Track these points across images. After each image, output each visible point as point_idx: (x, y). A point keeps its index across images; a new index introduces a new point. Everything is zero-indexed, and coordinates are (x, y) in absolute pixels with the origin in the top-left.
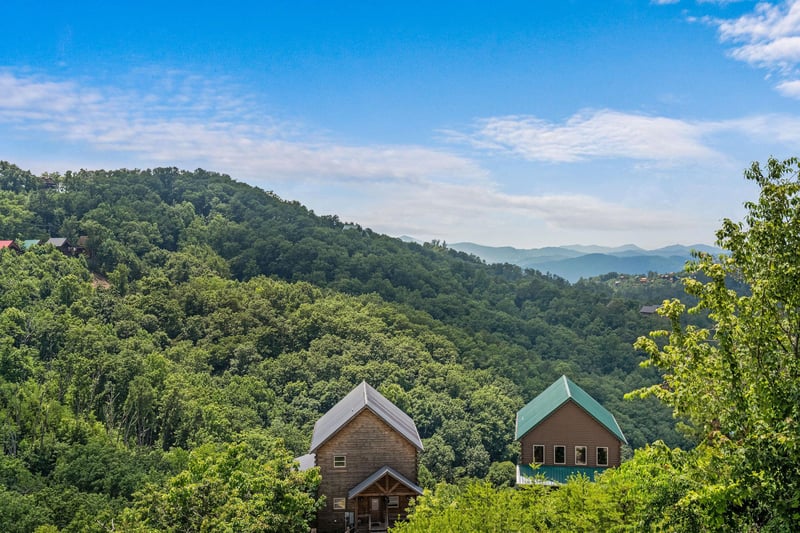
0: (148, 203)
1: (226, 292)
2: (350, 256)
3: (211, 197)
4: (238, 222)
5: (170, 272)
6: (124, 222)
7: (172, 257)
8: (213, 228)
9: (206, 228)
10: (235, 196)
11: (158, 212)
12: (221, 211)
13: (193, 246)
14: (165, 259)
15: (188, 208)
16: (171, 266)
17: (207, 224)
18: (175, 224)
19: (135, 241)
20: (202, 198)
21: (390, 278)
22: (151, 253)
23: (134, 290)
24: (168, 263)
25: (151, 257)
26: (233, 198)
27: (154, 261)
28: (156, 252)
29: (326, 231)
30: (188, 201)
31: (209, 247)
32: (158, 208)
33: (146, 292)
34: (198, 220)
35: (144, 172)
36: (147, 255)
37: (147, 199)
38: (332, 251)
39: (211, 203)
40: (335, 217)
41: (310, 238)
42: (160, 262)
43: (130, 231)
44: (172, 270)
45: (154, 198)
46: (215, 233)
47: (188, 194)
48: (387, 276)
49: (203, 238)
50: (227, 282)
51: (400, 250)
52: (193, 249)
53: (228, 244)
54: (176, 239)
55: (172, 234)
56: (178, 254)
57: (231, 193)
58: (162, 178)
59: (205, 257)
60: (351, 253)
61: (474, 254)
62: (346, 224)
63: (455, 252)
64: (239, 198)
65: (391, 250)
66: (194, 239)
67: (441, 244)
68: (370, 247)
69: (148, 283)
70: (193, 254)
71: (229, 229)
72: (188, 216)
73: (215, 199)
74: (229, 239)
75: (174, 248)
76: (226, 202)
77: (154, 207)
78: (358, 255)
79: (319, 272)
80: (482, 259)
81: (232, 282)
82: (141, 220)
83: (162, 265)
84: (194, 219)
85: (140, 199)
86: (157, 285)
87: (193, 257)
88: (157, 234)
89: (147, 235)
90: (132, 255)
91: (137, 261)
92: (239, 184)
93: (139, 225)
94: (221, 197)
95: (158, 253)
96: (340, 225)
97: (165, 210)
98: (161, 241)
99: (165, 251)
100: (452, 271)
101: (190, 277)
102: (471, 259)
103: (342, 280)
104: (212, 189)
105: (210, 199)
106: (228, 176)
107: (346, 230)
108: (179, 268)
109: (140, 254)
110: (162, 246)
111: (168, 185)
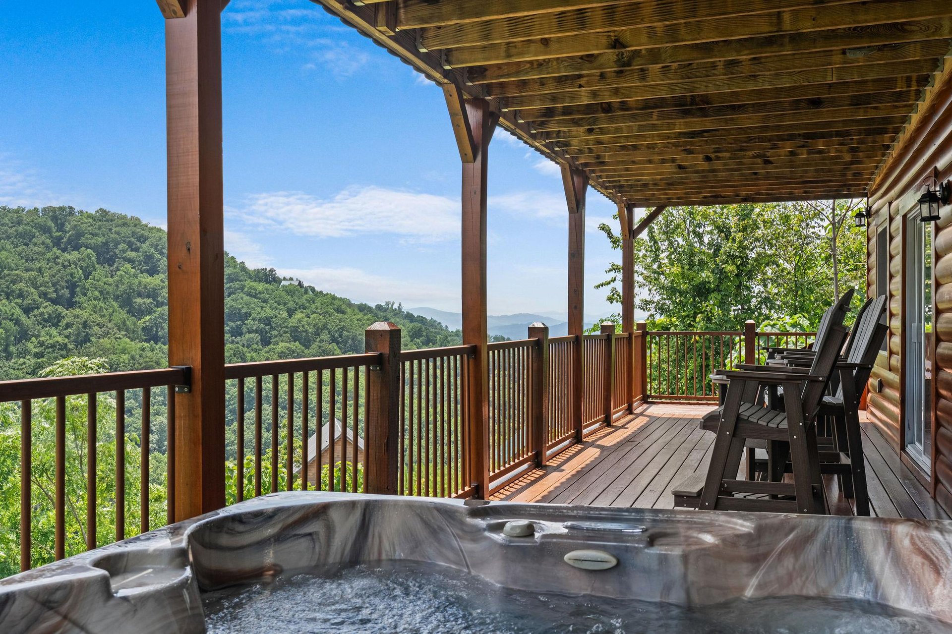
0: (36, 249)
1: (141, 356)
2: (290, 316)
3: (117, 244)
4: (151, 275)
5: (66, 332)
6: (6, 272)
7: (68, 315)
8: (121, 281)
9: (111, 280)
10: (148, 243)
11: (48, 260)
12: (130, 261)
13: (95, 302)
14: (59, 317)
15: (89, 257)
16: (68, 326)
17: (112, 276)
18: (72, 275)
19: (21, 295)
20: (106, 244)
21: (338, 343)
22: (41, 309)
23: (23, 353)
24: (64, 322)
25: (42, 314)
26: (144, 246)
27: (45, 320)
28: (48, 309)
29: (261, 286)
30: (87, 247)
31: (116, 305)
32: (49, 255)
33: (38, 355)
34: (100, 272)
35: (29, 211)
36: (36, 312)
37: (35, 244)
38: (268, 310)
39: (117, 252)
40: (272, 271)
41: (242, 295)
42: (54, 321)
43: (14, 282)
44: (69, 330)
45: (43, 243)
46: (122, 288)
47: (87, 238)
48: (334, 340)
49: (108, 293)
50: (139, 345)
51: (349, 310)
52: (95, 306)
53: (139, 300)
54: (73, 293)
55: (67, 288)
56: (77, 311)
57: (143, 239)
58: (55, 218)
59: (111, 315)
60: (291, 313)
61: (435, 318)
62: (285, 279)
63: (412, 315)
64: (152, 246)
65: (339, 310)
66: (97, 293)
67: (396, 306)
68: (313, 306)
69: (42, 344)
70: (95, 312)
71: (140, 283)
72: (87, 267)
73: (122, 246)
74: (140, 295)
75: (70, 304)
76: (137, 250)
77: (44, 254)
78: (298, 315)
79: (252, 335)
80: (444, 325)
81: (146, 344)
82: (27, 270)
83: (56, 325)
84: (95, 270)
85: (26, 245)
86: (53, 346)
87: (95, 316)
88: (48, 287)
89: (36, 288)
90: (18, 311)
91: (24, 319)
92: (152, 229)
93: (26, 275)
94: (130, 244)
95: (50, 309)
96: (276, 280)
97: (58, 257)
98: (54, 295)
99: (60, 308)
100: (411, 337)
101: (93, 339)
102: (433, 323)
103: (281, 344)
104: (118, 233)
105: (116, 246)
106: (138, 219)
107: (284, 286)
108: (78, 328)
109: (27, 310)
110: (54, 302)
111: (61, 227)
